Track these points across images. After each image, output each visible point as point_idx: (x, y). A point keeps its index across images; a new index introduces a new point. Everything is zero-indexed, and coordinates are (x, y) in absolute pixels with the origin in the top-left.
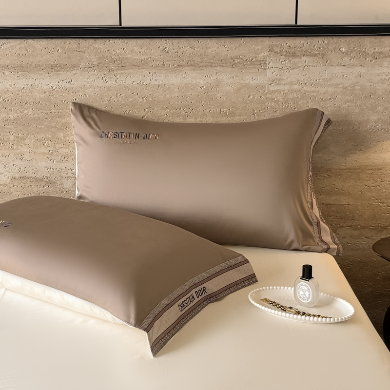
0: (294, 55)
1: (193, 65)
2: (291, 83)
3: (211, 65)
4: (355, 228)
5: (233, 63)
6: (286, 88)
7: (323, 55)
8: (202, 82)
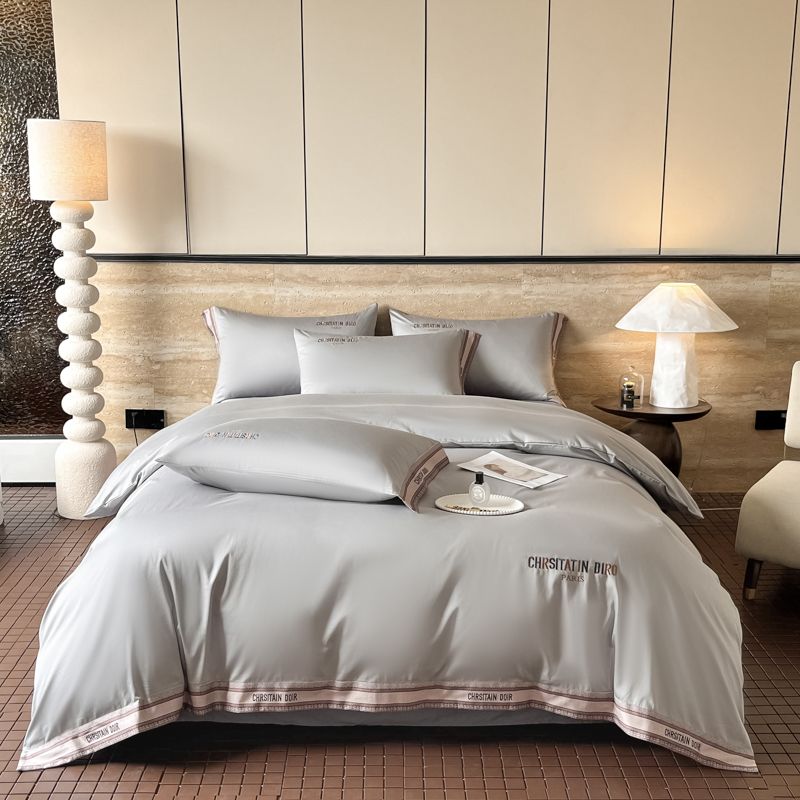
0: (540, 276)
1: (473, 282)
2: (538, 294)
3: (485, 282)
4: (584, 395)
5: (499, 281)
6: (535, 297)
7: (559, 276)
8: (478, 293)
